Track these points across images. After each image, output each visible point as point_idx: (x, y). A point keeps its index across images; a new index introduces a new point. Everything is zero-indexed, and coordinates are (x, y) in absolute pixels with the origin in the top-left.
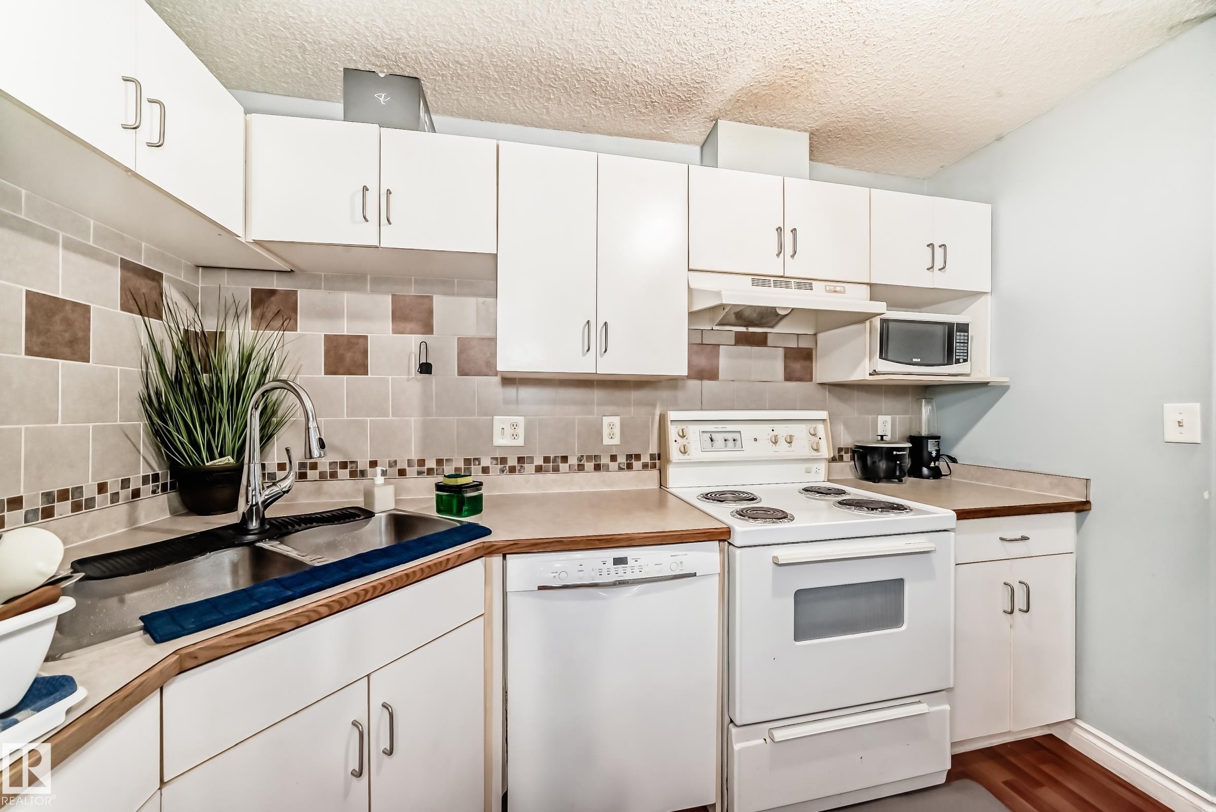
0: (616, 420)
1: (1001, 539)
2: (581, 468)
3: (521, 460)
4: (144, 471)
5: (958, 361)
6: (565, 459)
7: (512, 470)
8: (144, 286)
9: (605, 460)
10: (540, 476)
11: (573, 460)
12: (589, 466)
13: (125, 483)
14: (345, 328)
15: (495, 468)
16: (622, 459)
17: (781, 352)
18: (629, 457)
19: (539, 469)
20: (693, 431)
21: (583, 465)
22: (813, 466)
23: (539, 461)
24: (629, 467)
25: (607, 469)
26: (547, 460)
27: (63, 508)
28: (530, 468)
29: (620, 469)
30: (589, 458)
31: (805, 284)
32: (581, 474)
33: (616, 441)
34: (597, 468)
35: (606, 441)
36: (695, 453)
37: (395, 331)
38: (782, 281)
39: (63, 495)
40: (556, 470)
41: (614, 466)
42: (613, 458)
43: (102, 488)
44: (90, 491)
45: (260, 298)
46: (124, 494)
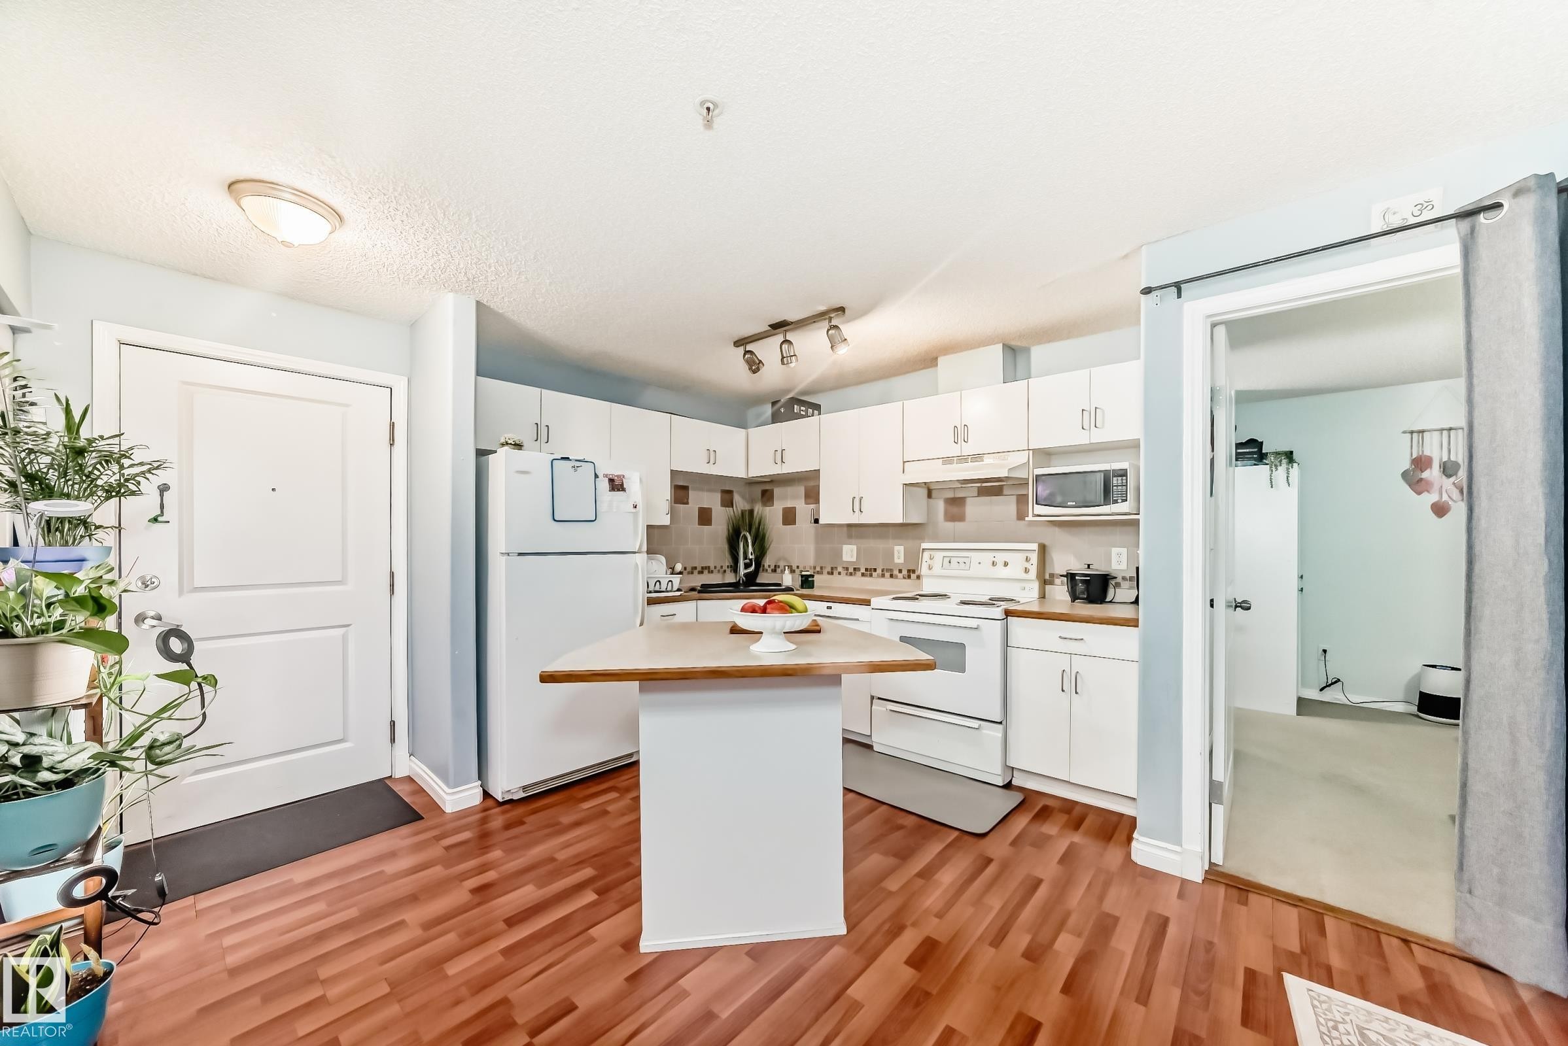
0: (901, 548)
1: (1060, 637)
2: (883, 576)
3: (855, 569)
4: (727, 564)
5: (1116, 502)
6: (875, 570)
7: (851, 574)
8: (727, 496)
9: (896, 572)
10: (863, 578)
11: (879, 571)
12: (887, 575)
13: (722, 567)
14: (789, 504)
15: (843, 572)
16: (905, 572)
17: (1014, 498)
18: (909, 571)
19: (863, 575)
20: (939, 556)
21: (884, 574)
22: (1027, 585)
23: (863, 570)
24: (909, 577)
25: (897, 577)
26: (866, 570)
27: (706, 572)
28: (859, 574)
29: (904, 578)
30: (888, 570)
31: (977, 457)
32: (883, 579)
33: (901, 560)
34: (891, 576)
35: (897, 561)
36: (937, 570)
37: (806, 504)
38: (962, 459)
39: (706, 568)
40: (871, 575)
41: (900, 575)
42: (900, 571)
43: (715, 567)
44: (712, 568)
45: (764, 492)
46: (722, 570)
